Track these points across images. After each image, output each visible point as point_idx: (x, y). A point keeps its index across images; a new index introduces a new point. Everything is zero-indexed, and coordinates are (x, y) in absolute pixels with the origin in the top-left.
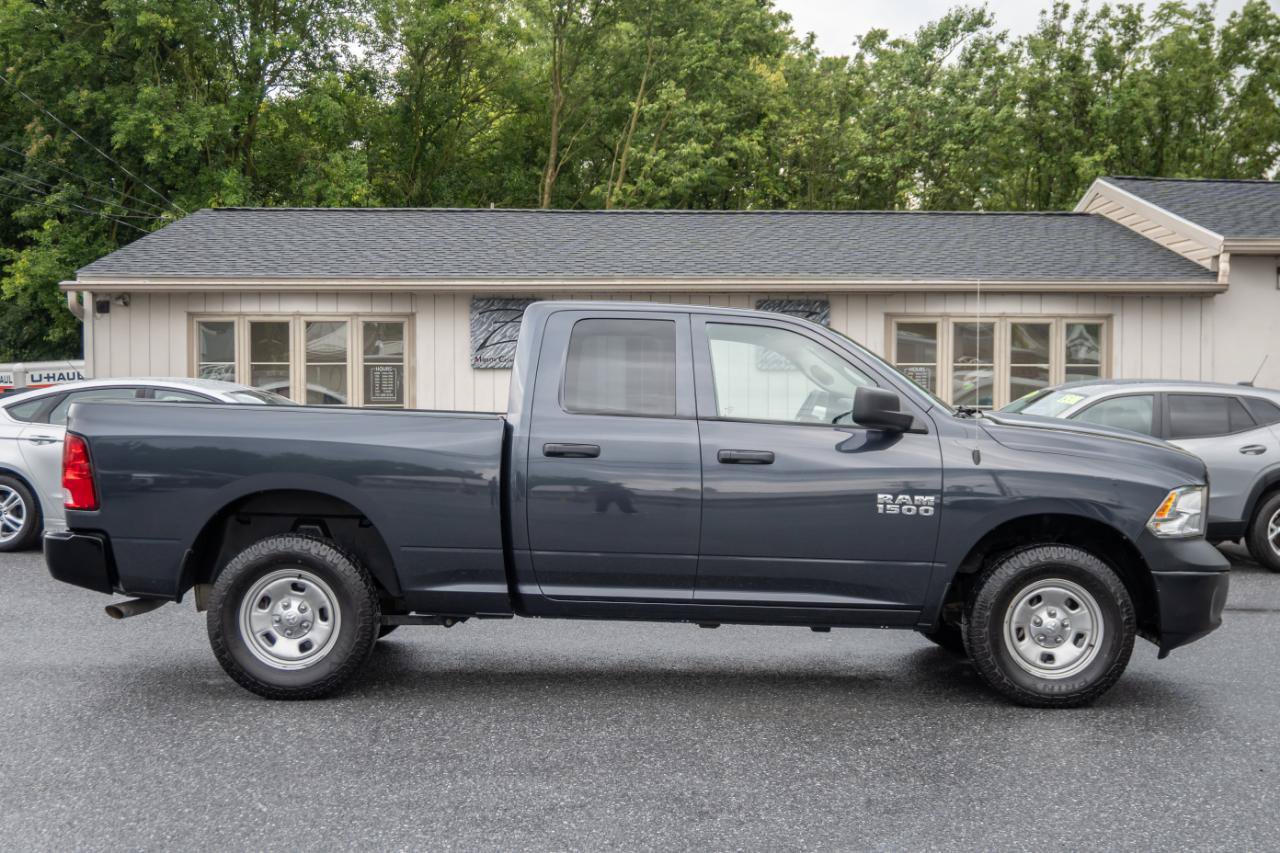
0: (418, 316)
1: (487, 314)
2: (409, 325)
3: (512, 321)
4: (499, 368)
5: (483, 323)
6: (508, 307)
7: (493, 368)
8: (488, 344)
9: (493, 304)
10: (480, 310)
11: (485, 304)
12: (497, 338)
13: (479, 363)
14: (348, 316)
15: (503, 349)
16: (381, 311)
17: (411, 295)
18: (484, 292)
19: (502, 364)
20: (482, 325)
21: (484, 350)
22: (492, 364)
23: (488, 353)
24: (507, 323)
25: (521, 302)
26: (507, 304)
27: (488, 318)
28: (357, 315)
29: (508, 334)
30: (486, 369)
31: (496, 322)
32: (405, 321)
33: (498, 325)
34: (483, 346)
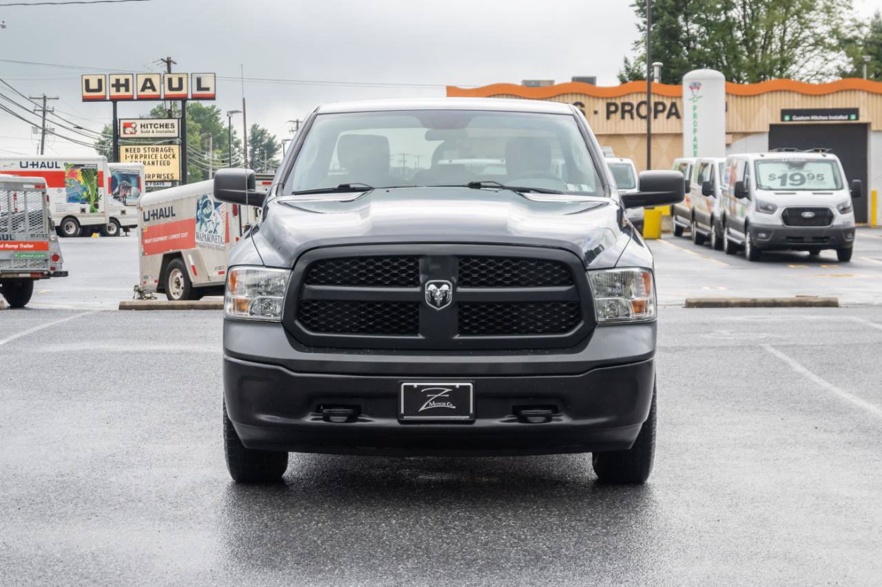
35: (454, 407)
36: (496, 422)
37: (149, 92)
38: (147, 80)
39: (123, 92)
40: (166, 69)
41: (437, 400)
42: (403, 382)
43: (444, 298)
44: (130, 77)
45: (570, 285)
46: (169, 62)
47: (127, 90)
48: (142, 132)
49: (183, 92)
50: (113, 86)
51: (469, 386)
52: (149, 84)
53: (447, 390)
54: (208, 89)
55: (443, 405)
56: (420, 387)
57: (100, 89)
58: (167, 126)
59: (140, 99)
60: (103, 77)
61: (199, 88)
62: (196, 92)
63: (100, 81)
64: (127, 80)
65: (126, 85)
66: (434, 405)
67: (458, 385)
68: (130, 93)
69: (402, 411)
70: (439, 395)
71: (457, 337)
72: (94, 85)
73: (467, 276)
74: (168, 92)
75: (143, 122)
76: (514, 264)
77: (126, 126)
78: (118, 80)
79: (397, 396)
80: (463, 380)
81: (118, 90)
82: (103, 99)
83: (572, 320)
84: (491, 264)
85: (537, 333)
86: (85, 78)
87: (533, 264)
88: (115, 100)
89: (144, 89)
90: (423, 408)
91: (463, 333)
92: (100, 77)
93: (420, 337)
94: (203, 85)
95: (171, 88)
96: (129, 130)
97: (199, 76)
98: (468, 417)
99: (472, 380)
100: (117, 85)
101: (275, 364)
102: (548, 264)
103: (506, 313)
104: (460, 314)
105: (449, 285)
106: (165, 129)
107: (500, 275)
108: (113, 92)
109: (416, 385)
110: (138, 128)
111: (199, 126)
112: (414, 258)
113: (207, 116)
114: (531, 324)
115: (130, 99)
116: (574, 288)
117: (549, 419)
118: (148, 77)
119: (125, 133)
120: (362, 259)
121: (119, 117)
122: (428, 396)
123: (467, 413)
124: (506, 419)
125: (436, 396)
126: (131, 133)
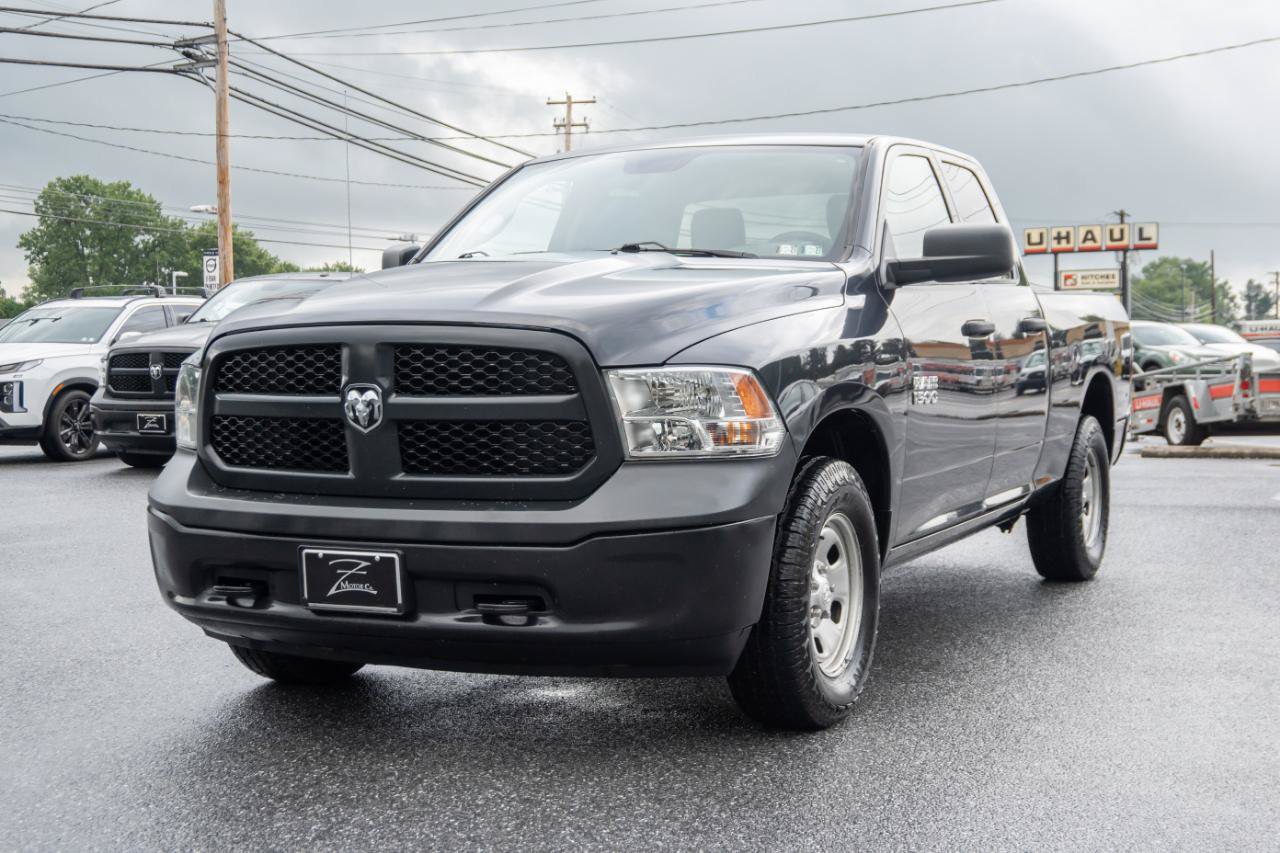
35: (375, 592)
36: (448, 620)
37: (1090, 244)
38: (1088, 232)
39: (1064, 244)
40: (1119, 221)
41: (352, 579)
42: (305, 548)
43: (371, 413)
44: (1071, 230)
45: (572, 393)
46: (1122, 215)
47: (1068, 242)
48: (1083, 283)
49: (1124, 243)
50: (1055, 238)
51: (393, 559)
52: (1089, 236)
53: (364, 564)
54: (1149, 239)
55: (360, 588)
56: (328, 557)
57: (1041, 243)
58: (1107, 277)
59: (1081, 250)
60: (1044, 231)
61: (1141, 238)
62: (1138, 242)
63: (1041, 235)
64: (1068, 233)
65: (1067, 238)
66: (347, 587)
67: (377, 556)
68: (1071, 246)
69: (306, 596)
70: (353, 571)
71: (400, 477)
72: (1035, 238)
73: (406, 376)
74: (1110, 244)
75: (1084, 274)
76: (477, 358)
77: (1067, 277)
78: (1059, 234)
79: (297, 571)
80: (387, 547)
81: (1059, 243)
82: (1044, 252)
83: (579, 453)
84: (441, 358)
85: (521, 474)
86: (1027, 231)
87: (507, 358)
88: (1056, 253)
89: (1085, 240)
90: (333, 591)
91: (410, 471)
92: (1041, 230)
93: (350, 475)
94: (1145, 235)
95: (1112, 239)
96: (1069, 281)
97: (1140, 225)
98: (395, 610)
99: (399, 548)
100: (1059, 238)
101: (167, 513)
102: (532, 358)
103: (469, 440)
104: (401, 439)
105: (377, 393)
106: (1106, 280)
107: (454, 376)
108: (1054, 245)
109: (321, 553)
110: (1079, 280)
111: (1190, 281)
112: (334, 348)
113: (1200, 271)
114: (511, 458)
115: (1071, 251)
116: (578, 397)
117: (532, 621)
118: (1090, 228)
119: (1065, 285)
120: (272, 351)
121: (1060, 268)
122: (339, 571)
123: (393, 603)
124: (461, 616)
125: (350, 572)
126: (1072, 285)
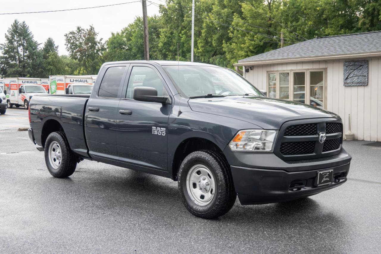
0: (328, 68)
1: (349, 67)
2: (325, 72)
3: (356, 69)
4: (352, 86)
5: (347, 70)
6: (356, 64)
7: (350, 86)
8: (348, 78)
9: (350, 64)
10: (346, 66)
11: (348, 63)
12: (351, 75)
13: (346, 84)
14: (305, 70)
15: (353, 79)
16: (316, 67)
17: (326, 61)
18: (348, 59)
19: (353, 85)
20: (347, 71)
21: (347, 80)
22: (350, 85)
23: (349, 81)
24: (355, 70)
25: (360, 62)
26: (355, 63)
27: (349, 68)
28: (308, 69)
29: (355, 74)
30: (348, 86)
31: (351, 70)
32: (324, 70)
33: (352, 71)
34: (347, 78)
35: (329, 179)
42: (319, 172)
45: (341, 132)
53: (328, 173)
55: (327, 179)
56: (323, 173)
66: (325, 179)
67: (330, 171)
69: (318, 183)
70: (326, 176)
71: (323, 153)
73: (327, 130)
76: (335, 125)
79: (317, 178)
80: (332, 169)
84: (331, 125)
85: (335, 149)
87: (338, 125)
90: (322, 181)
93: (314, 154)
101: (282, 170)
103: (332, 143)
104: (324, 144)
105: (325, 134)
107: (333, 129)
112: (316, 124)
114: (335, 146)
120: (302, 125)
122: (324, 176)
